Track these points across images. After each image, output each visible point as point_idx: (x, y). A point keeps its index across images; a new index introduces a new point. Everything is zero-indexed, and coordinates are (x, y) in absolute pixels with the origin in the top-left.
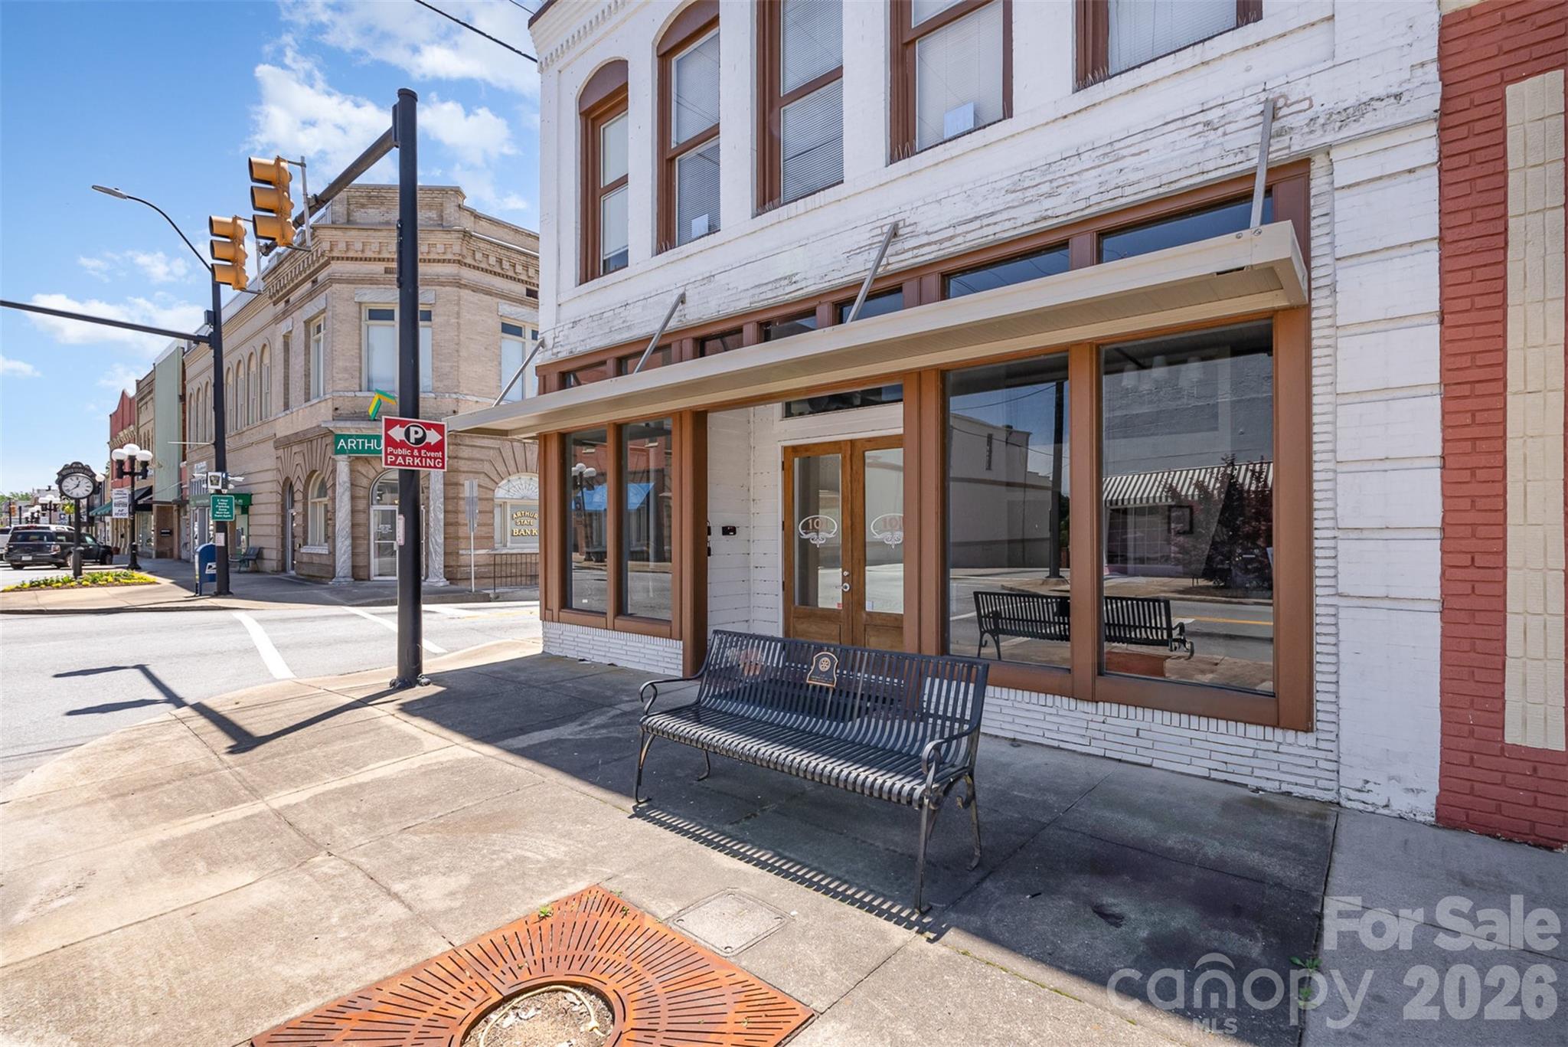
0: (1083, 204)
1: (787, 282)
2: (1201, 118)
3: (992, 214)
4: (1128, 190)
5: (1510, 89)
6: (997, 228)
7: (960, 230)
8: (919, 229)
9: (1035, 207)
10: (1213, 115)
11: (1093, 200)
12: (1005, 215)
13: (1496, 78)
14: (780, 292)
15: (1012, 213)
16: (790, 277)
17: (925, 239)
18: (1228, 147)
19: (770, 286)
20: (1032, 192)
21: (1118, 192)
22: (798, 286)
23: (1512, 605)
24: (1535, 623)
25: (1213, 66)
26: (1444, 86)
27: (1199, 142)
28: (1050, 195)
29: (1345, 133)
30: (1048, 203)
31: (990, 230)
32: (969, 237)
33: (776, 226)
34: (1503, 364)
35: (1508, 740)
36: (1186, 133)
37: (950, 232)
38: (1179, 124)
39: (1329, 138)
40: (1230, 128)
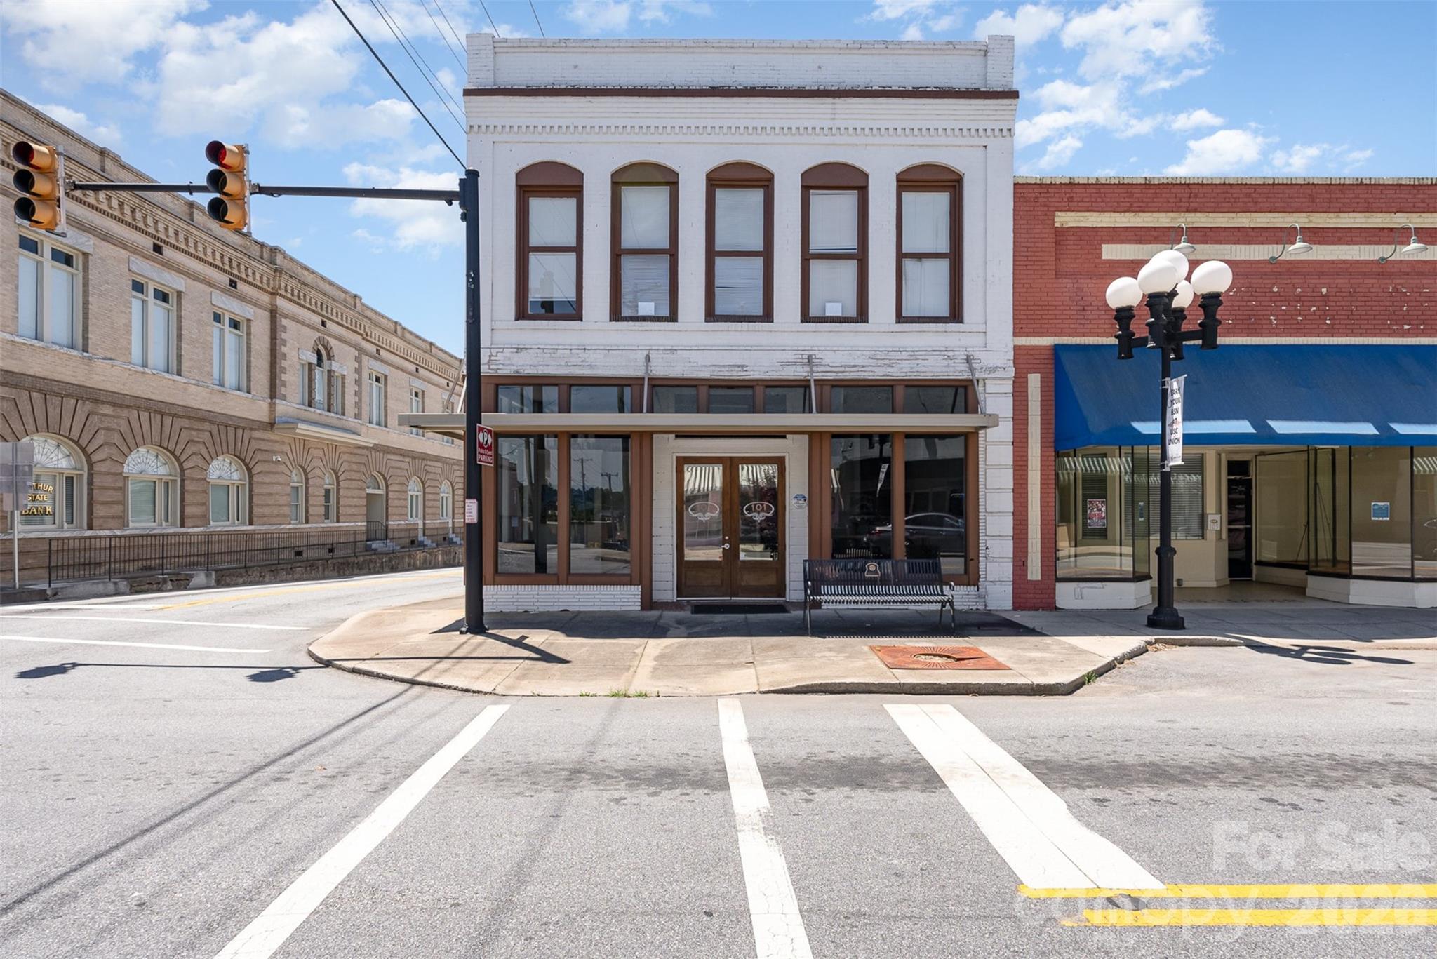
0: (904, 374)
1: (740, 369)
2: (946, 353)
3: (863, 366)
4: (922, 374)
5: (1029, 375)
6: (866, 374)
7: (847, 369)
8: (823, 363)
9: (883, 369)
10: (950, 354)
11: (908, 374)
12: (870, 369)
13: (1025, 371)
14: (735, 373)
15: (873, 369)
16: (743, 366)
17: (829, 369)
18: (957, 368)
19: (727, 369)
20: (882, 361)
21: (918, 374)
22: (748, 373)
23: (1029, 537)
24: (1034, 541)
25: (949, 334)
26: (1016, 369)
27: (946, 363)
28: (889, 366)
29: (990, 376)
30: (890, 369)
31: (863, 373)
32: (852, 374)
33: (725, 333)
34: (1027, 461)
35: (1029, 579)
36: (941, 357)
37: (842, 369)
38: (938, 353)
39: (986, 376)
40: (956, 361)
